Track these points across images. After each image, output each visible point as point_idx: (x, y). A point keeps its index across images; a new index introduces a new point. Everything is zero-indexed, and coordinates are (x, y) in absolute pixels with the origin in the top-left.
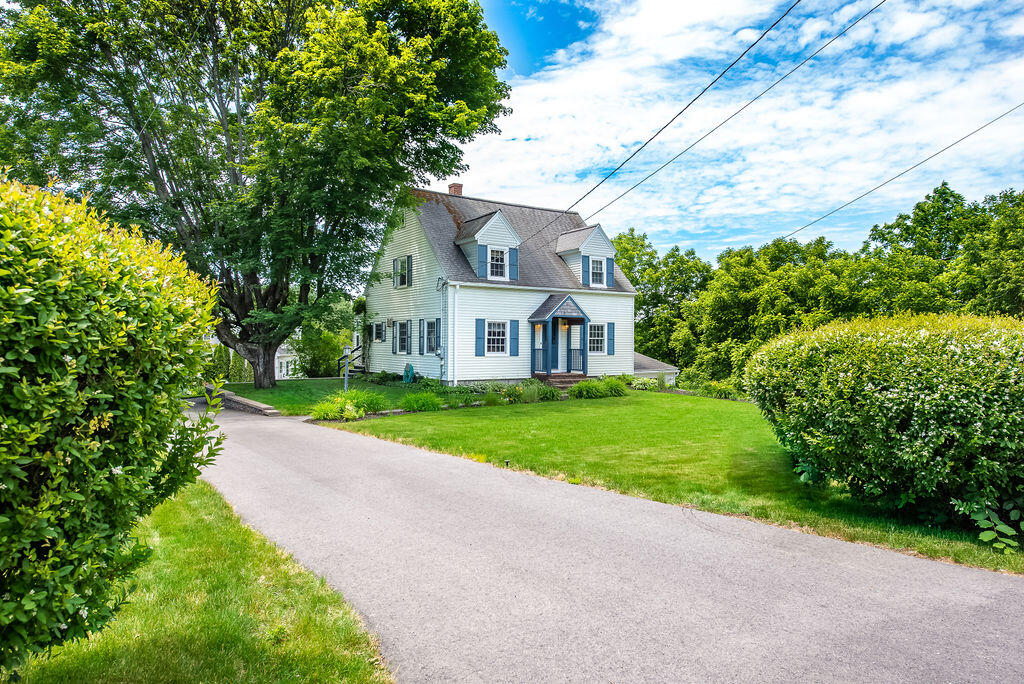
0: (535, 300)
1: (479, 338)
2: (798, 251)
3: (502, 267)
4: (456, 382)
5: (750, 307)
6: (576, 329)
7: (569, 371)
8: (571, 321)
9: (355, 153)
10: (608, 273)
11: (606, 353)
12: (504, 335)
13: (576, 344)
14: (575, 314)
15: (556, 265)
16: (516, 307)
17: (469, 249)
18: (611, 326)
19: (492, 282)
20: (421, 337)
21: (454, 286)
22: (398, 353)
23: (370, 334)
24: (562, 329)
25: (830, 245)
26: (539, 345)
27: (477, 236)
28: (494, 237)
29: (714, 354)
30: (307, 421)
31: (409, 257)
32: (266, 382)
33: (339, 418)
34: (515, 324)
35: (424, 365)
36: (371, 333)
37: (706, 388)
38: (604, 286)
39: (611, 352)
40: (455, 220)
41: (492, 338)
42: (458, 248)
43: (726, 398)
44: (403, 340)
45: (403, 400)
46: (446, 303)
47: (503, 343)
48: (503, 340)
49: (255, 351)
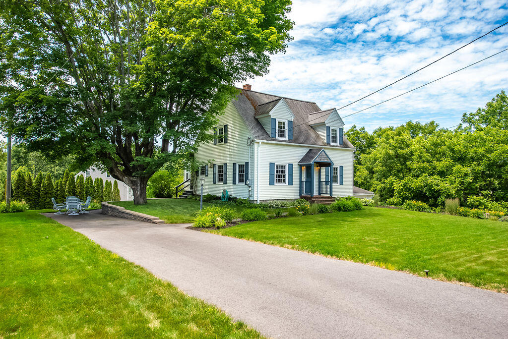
0: (301, 152)
1: (271, 175)
2: (421, 128)
3: (284, 132)
4: (259, 201)
5: (405, 159)
6: (323, 169)
7: (320, 194)
8: (321, 165)
9: (212, 55)
10: (340, 137)
11: (339, 184)
12: (285, 173)
13: (323, 179)
14: (326, 161)
15: (311, 132)
16: (291, 156)
17: (264, 121)
18: (342, 167)
19: (279, 141)
20: (234, 174)
21: (258, 142)
22: (217, 183)
23: (197, 172)
24: (316, 170)
25: (437, 125)
26: (304, 179)
27: (271, 113)
28: (279, 114)
29: (383, 185)
30: (188, 228)
31: (226, 126)
32: (141, 201)
33: (213, 226)
34: (291, 165)
35: (237, 191)
36: (199, 171)
37: (408, 205)
38: (338, 144)
39: (342, 183)
40: (252, 104)
41: (278, 174)
42: (257, 120)
43: (422, 211)
44: (220, 176)
45: (242, 213)
46: (253, 153)
47: (284, 177)
48: (284, 175)
49: (135, 181)
